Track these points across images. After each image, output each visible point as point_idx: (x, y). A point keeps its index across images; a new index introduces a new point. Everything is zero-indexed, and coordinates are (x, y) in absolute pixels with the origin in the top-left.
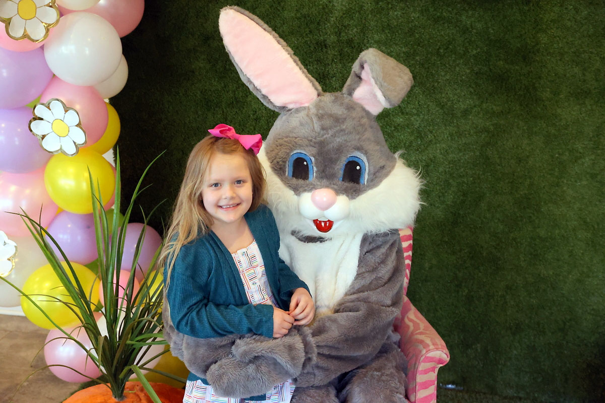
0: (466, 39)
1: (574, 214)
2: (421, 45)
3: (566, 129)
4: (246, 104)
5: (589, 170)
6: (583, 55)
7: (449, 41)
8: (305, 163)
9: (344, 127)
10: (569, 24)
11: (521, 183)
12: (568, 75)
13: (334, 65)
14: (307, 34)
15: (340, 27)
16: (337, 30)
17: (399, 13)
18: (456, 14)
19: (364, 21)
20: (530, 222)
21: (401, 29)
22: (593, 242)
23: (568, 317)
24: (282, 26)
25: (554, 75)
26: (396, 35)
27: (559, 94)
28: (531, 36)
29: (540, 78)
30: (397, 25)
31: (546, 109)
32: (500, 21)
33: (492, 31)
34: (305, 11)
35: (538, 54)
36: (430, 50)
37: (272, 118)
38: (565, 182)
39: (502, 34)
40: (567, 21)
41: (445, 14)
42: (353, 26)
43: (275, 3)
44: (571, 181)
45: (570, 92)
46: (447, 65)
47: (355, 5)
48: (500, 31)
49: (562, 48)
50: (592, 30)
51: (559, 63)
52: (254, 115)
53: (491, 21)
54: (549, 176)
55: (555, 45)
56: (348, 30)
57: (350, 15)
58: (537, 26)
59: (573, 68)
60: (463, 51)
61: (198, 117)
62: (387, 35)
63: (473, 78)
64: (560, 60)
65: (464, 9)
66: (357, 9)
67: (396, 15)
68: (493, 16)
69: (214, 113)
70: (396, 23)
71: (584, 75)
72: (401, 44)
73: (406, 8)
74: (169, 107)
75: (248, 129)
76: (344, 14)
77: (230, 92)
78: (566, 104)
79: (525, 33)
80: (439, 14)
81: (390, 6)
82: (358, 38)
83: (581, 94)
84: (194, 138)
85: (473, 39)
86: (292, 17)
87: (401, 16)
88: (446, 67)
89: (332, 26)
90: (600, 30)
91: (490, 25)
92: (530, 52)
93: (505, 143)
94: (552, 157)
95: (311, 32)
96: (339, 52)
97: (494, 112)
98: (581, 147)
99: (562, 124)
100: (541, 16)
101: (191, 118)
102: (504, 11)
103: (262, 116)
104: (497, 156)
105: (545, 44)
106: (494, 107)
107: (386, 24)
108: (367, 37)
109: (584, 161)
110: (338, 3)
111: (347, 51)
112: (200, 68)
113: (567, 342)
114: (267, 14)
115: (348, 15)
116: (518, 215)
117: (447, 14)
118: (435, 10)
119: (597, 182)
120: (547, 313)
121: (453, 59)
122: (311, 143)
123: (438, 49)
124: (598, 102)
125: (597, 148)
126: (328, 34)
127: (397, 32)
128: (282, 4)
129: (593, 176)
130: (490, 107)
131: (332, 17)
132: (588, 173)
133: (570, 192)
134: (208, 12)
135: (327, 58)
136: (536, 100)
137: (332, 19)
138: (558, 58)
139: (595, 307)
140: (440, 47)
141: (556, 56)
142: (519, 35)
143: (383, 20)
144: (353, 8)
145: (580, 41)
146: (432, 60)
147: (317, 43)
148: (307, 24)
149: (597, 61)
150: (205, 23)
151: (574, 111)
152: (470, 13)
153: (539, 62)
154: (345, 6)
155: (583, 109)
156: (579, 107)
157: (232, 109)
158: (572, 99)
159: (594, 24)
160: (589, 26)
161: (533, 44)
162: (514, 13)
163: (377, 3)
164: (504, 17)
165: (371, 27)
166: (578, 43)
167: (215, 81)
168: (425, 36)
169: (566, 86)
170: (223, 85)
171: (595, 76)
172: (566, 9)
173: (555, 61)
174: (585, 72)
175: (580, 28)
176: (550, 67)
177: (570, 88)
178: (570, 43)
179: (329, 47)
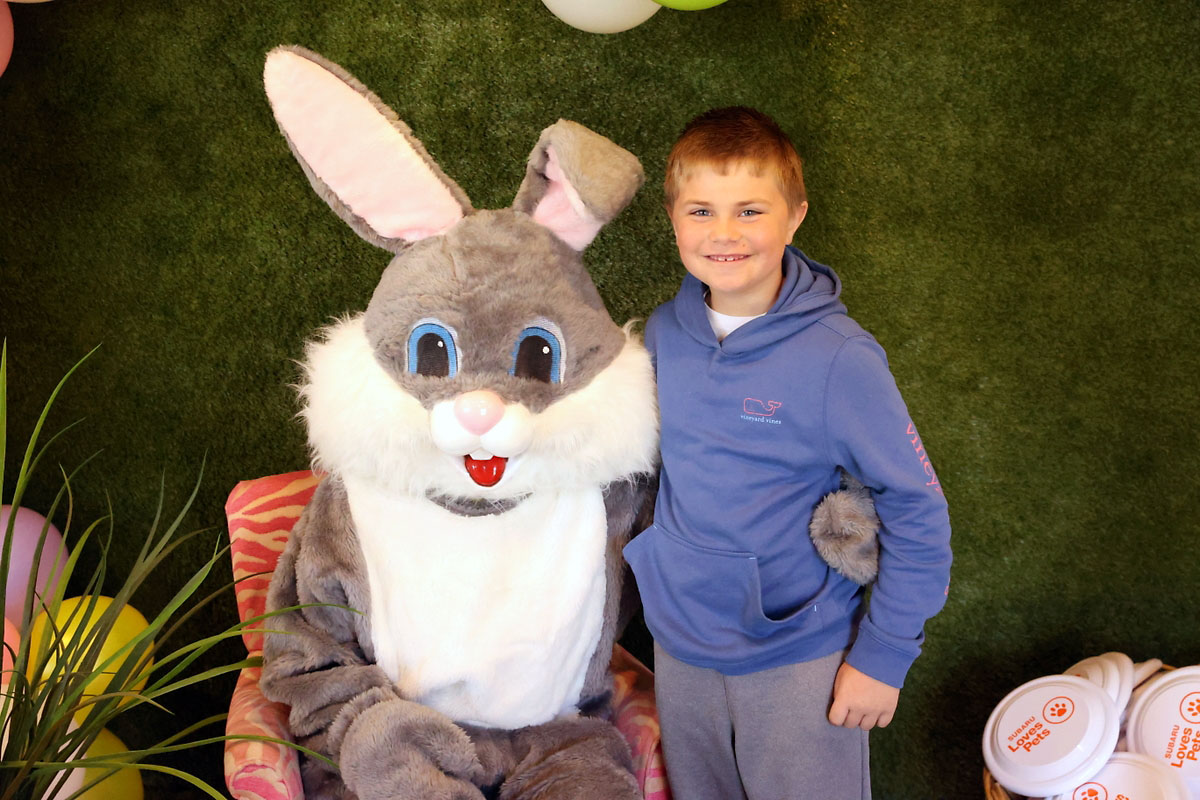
0: (692, 111)
2: (604, 124)
3: (884, 283)
4: (243, 244)
5: (924, 361)
6: (908, 144)
7: (658, 116)
8: (440, 344)
9: (514, 270)
10: (881, 84)
12: (883, 181)
15: (442, 87)
16: (435, 92)
17: (561, 59)
18: (670, 63)
19: (489, 76)
21: (564, 91)
25: (858, 180)
27: (867, 218)
28: (816, 108)
29: (832, 186)
30: (557, 83)
31: (845, 245)
32: (756, 76)
34: (367, 53)
35: (827, 142)
36: (623, 133)
37: (301, 272)
39: (758, 103)
40: (878, 79)
41: (649, 62)
42: (468, 84)
43: (302, 35)
46: (656, 163)
47: (471, 41)
48: (756, 96)
49: (870, 129)
50: (922, 96)
51: (868, 158)
52: (261, 266)
53: (737, 76)
55: (857, 124)
56: (458, 92)
58: (825, 87)
59: (889, 166)
61: (138, 274)
62: (537, 104)
64: (868, 153)
65: (686, 54)
66: (475, 50)
67: (555, 63)
68: (741, 67)
69: (172, 264)
70: (553, 80)
71: (911, 180)
73: (574, 50)
74: (71, 254)
75: (249, 297)
76: (449, 60)
77: (209, 220)
78: (881, 236)
79: (803, 101)
80: (637, 62)
81: (542, 45)
82: (479, 109)
83: (907, 217)
84: (130, 318)
87: (563, 66)
89: (423, 84)
90: (936, 96)
91: (735, 86)
92: (813, 137)
96: (441, 136)
98: (910, 317)
99: (875, 274)
100: (831, 68)
101: (122, 275)
102: (761, 59)
105: (840, 122)
107: (535, 80)
108: (497, 106)
109: (914, 343)
110: (437, 37)
111: (456, 135)
112: (141, 168)
115: (458, 62)
117: (652, 61)
118: (630, 54)
119: (940, 381)
122: (451, 303)
123: (638, 132)
124: (936, 231)
125: (937, 318)
126: (417, 99)
128: (319, 38)
129: (932, 372)
131: (425, 66)
132: (923, 367)
134: (156, 53)
137: (425, 70)
138: (866, 149)
140: (640, 127)
141: (861, 145)
142: (791, 105)
143: (530, 73)
144: (468, 48)
145: (902, 118)
149: (933, 154)
150: (152, 75)
151: (894, 249)
152: (698, 61)
153: (829, 156)
154: (451, 44)
155: (912, 245)
156: (903, 241)
157: (213, 256)
158: (890, 226)
159: (926, 85)
160: (917, 89)
161: (818, 122)
162: (781, 62)
163: (516, 39)
164: (763, 70)
165: (505, 87)
166: (899, 121)
167: (174, 196)
168: (612, 106)
169: (880, 203)
170: (193, 204)
171: (931, 183)
172: (876, 55)
173: (858, 155)
174: (912, 175)
175: (901, 92)
176: (849, 166)
177: (888, 205)
178: (885, 120)
179: (420, 127)
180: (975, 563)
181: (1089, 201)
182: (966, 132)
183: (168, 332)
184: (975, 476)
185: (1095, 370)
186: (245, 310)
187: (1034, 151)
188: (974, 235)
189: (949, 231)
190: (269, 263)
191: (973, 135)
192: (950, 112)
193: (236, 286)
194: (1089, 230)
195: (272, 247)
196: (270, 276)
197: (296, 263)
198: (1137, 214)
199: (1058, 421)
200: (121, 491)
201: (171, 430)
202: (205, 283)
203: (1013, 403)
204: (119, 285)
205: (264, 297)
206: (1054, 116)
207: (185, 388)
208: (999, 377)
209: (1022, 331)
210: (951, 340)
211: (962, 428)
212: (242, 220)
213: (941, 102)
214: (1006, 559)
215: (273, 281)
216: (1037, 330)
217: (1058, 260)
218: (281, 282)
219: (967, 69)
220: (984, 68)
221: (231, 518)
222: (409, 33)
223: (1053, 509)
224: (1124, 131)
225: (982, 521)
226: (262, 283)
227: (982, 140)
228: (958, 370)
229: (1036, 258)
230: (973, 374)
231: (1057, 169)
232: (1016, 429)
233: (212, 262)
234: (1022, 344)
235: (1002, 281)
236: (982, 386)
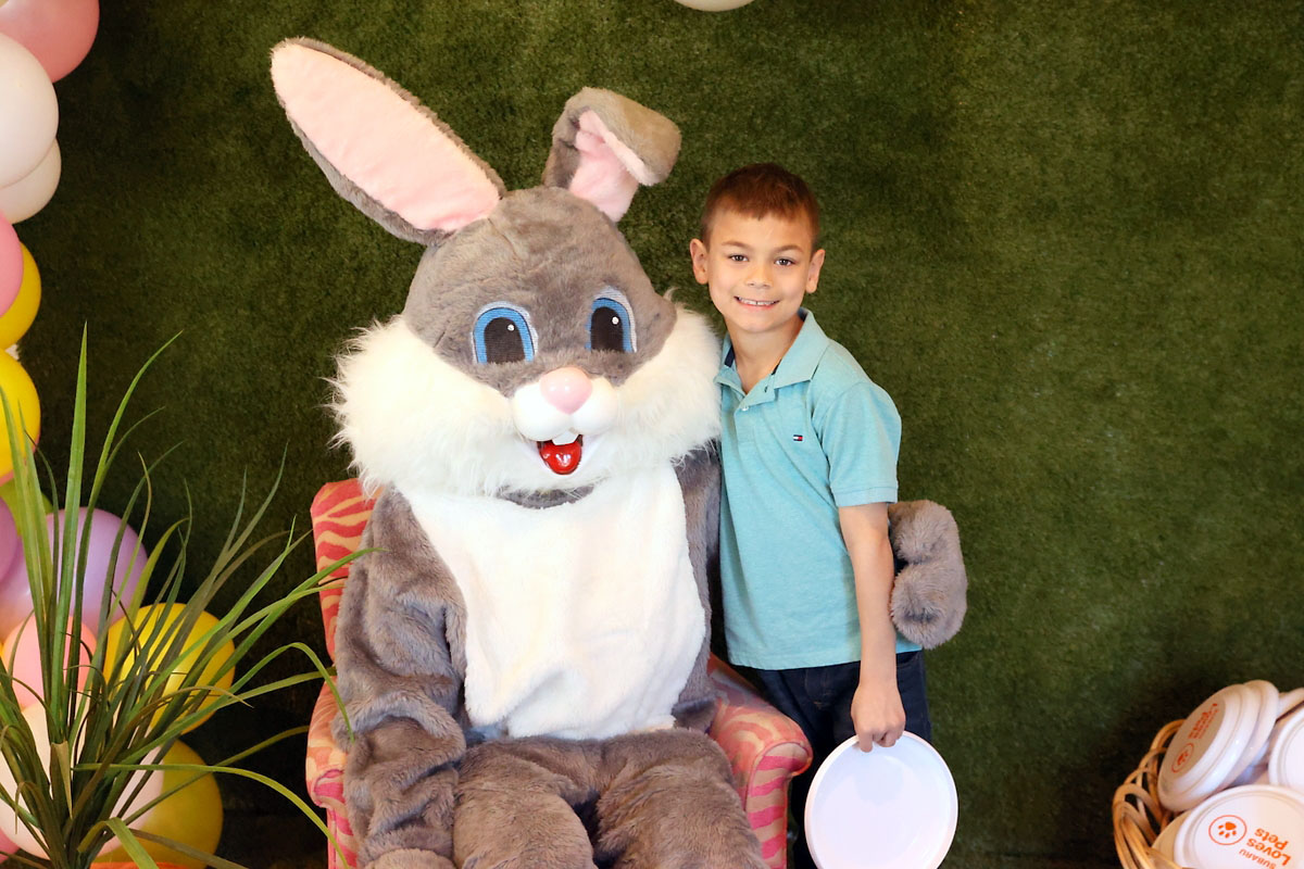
0: (809, 96)
1: (1030, 457)
4: (333, 235)
5: (1056, 367)
6: (1040, 132)
7: (773, 101)
8: (511, 327)
10: (1012, 68)
11: (923, 396)
12: (1013, 173)
13: (531, 151)
14: (470, 84)
15: (543, 69)
16: (535, 75)
17: (670, 41)
18: (786, 45)
19: (594, 57)
20: (944, 475)
21: (672, 74)
22: (1067, 513)
23: (1022, 671)
24: (415, 65)
25: (985, 171)
26: (662, 86)
27: (996, 211)
28: (940, 93)
29: (958, 177)
30: (664, 66)
31: (971, 240)
32: (877, 59)
33: (860, 82)
34: (465, 34)
35: (953, 129)
36: (735, 119)
37: (393, 265)
38: (1011, 390)
39: (880, 88)
40: (1009, 63)
41: (763, 44)
42: (571, 66)
43: (398, 15)
44: (1021, 387)
45: (1016, 207)
46: (771, 152)
47: (575, 22)
48: (877, 80)
49: (999, 116)
50: (1056, 81)
51: (996, 146)
52: (352, 259)
53: (856, 59)
54: (979, 380)
55: (986, 110)
56: (560, 76)
57: (564, 44)
58: (951, 70)
59: (1020, 156)
60: (802, 120)
61: (224, 266)
63: (822, 177)
64: (997, 141)
65: (803, 35)
66: (579, 31)
67: (663, 45)
68: (861, 49)
69: (260, 256)
70: (662, 63)
71: (1044, 171)
72: (674, 106)
73: (683, 31)
74: (155, 244)
75: (338, 292)
76: (552, 41)
77: (299, 209)
78: (1010, 231)
79: (928, 85)
80: (750, 44)
81: (649, 26)
83: (1041, 211)
84: (215, 313)
85: (822, 97)
86: (440, 45)
87: (672, 47)
88: (768, 155)
89: (525, 66)
90: (1072, 81)
91: (855, 69)
92: (937, 125)
93: (890, 312)
94: (985, 338)
95: (479, 78)
96: (542, 122)
97: (867, 249)
98: (1041, 318)
99: (1003, 271)
100: (958, 51)
101: (208, 267)
102: (883, 41)
103: (372, 262)
104: (875, 341)
105: (967, 108)
106: (867, 238)
107: (642, 63)
109: (1046, 346)
110: (538, 17)
112: (228, 155)
113: (1020, 723)
114: (382, 38)
115: (561, 44)
116: (919, 462)
117: (767, 43)
118: (743, 36)
119: (1073, 389)
120: (979, 666)
121: (782, 138)
123: (752, 118)
124: (1071, 225)
125: (1071, 320)
126: (517, 84)
127: (666, 81)
128: (416, 17)
129: (1064, 378)
130: (859, 239)
131: (525, 48)
132: (1055, 372)
133: (1022, 411)
134: (246, 33)
135: (516, 135)
136: (952, 225)
137: (526, 52)
138: (994, 137)
139: (1073, 647)
140: (754, 114)
141: (989, 133)
142: (914, 90)
143: (636, 54)
144: (571, 29)
145: (1034, 104)
146: (739, 139)
147: (493, 103)
148: (470, 62)
149: (1067, 143)
150: (240, 57)
151: (1024, 244)
152: (815, 42)
153: (955, 145)
154: (553, 24)
155: (1044, 242)
156: (1034, 237)
157: (302, 248)
158: (1021, 221)
159: (1061, 69)
160: (1050, 73)
161: (944, 108)
162: (905, 44)
163: (622, 19)
164: (884, 53)
165: (610, 70)
166: (1030, 108)
167: (263, 184)
168: (723, 91)
169: (1010, 195)
170: (281, 193)
171: (1065, 174)
172: (1006, 37)
173: (986, 144)
174: (1045, 166)
175: (1034, 77)
176: (977, 156)
177: (1018, 198)
178: (1016, 106)
179: (520, 111)
180: (1109, 585)
181: (1236, 195)
182: (1104, 120)
183: (254, 328)
184: (1111, 492)
185: (1243, 377)
186: (334, 306)
187: (1178, 140)
188: (1111, 231)
189: (1084, 226)
190: (360, 256)
191: (1112, 123)
192: (1086, 98)
193: (325, 280)
194: (1237, 226)
195: (363, 239)
196: (360, 270)
197: (389, 256)
198: (1289, 209)
199: (1202, 433)
200: (204, 495)
201: (256, 432)
202: (294, 276)
203: (1153, 413)
204: (204, 278)
205: (354, 292)
206: (1199, 103)
207: (272, 387)
208: (1137, 384)
209: (1163, 336)
210: (1084, 344)
211: (1096, 440)
212: (332, 210)
213: (1077, 86)
214: (1143, 581)
215: (364, 274)
216: (1180, 334)
217: (1203, 259)
218: (373, 275)
219: (1105, 52)
220: (1124, 51)
221: (316, 521)
222: (510, 12)
223: (1195, 528)
224: (1276, 119)
225: (1118, 541)
226: (352, 277)
227: (1121, 128)
228: (1093, 376)
229: (1179, 256)
230: (1110, 381)
231: (1201, 160)
232: (1156, 442)
233: (301, 254)
234: (1163, 349)
235: (1141, 280)
236: (1118, 395)
